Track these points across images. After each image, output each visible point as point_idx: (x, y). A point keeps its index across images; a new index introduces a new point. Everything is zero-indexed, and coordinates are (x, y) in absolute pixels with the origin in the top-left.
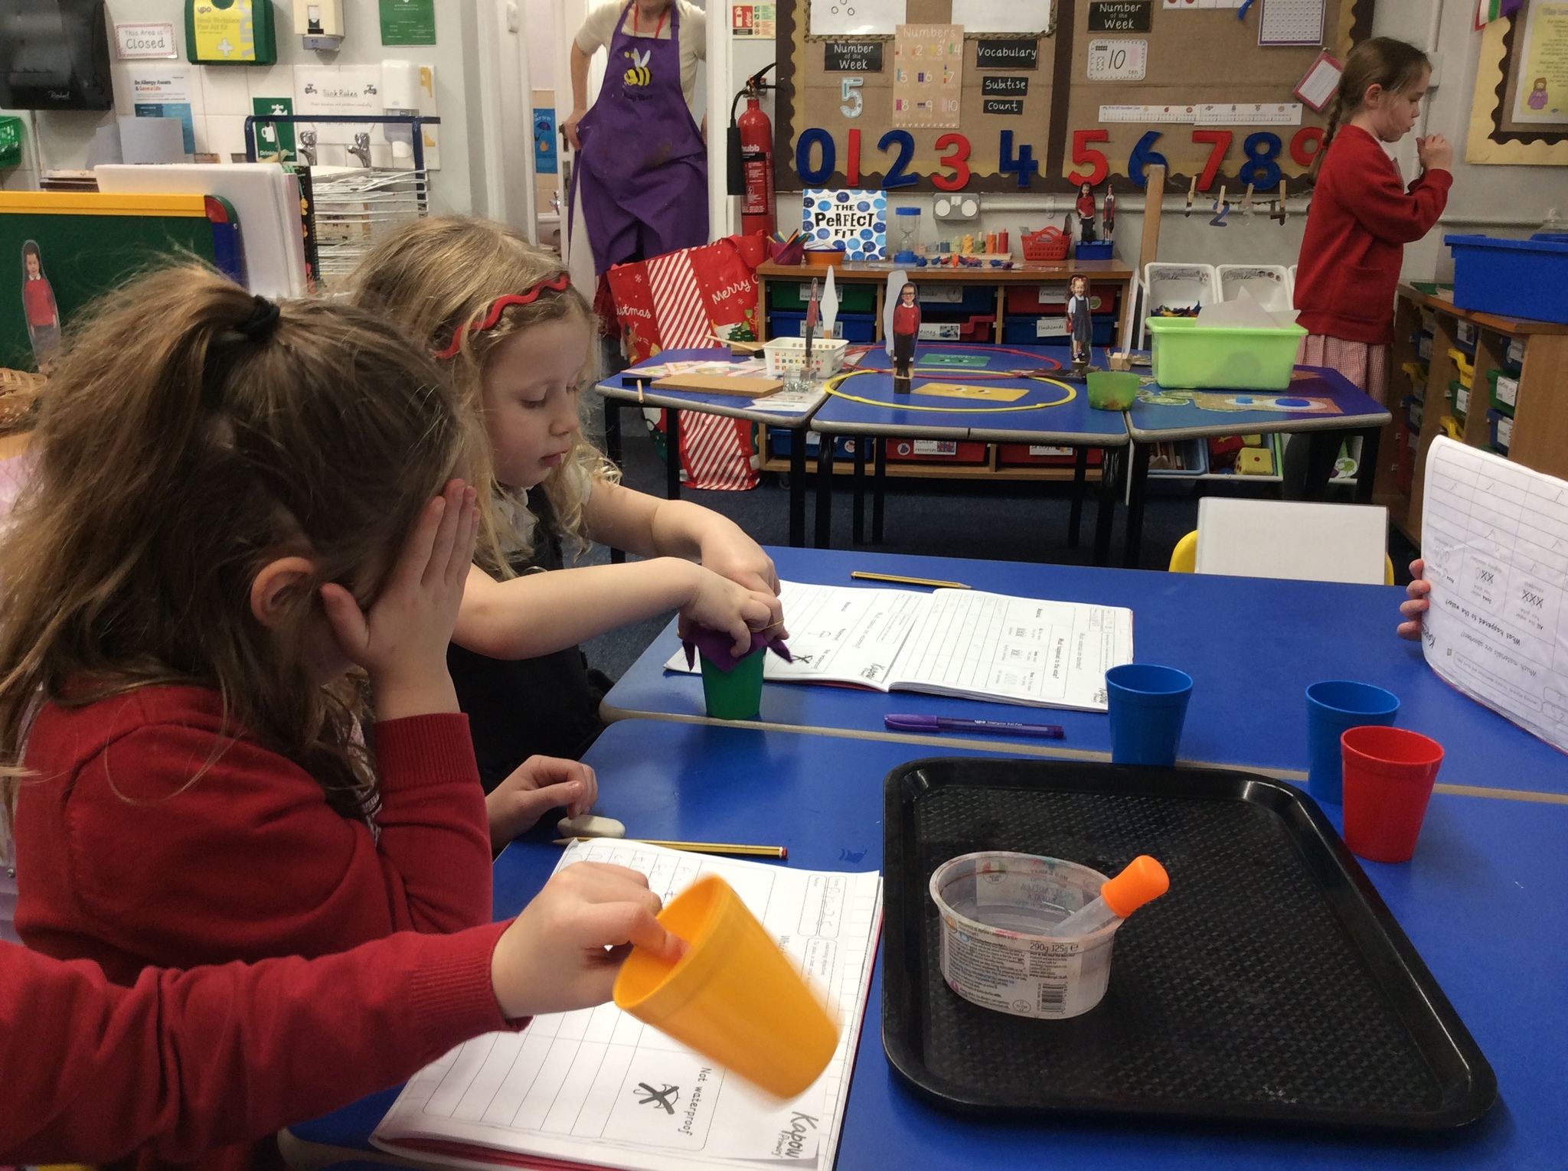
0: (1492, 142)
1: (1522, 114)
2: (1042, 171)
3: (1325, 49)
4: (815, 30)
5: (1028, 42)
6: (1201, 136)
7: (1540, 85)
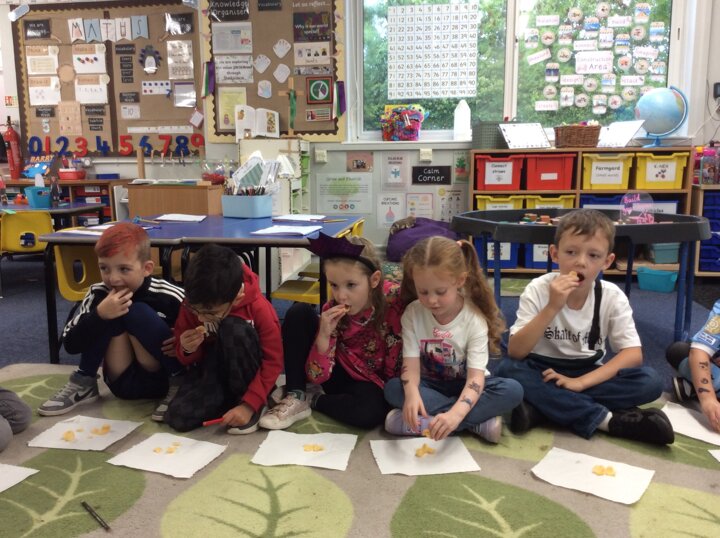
0: (215, 135)
1: (222, 126)
2: (112, 150)
3: (197, 108)
4: (32, 104)
5: (101, 106)
6: (162, 137)
7: (226, 117)
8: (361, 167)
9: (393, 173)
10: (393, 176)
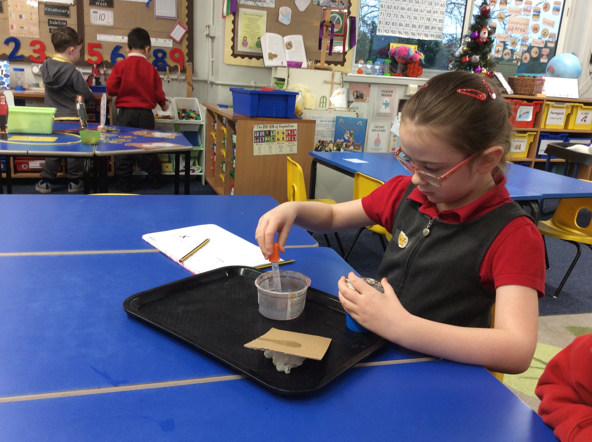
0: (232, 57)
1: (240, 48)
3: (178, 20)
5: (66, 7)
7: (245, 39)
8: (360, 97)
9: (384, 104)
10: (384, 106)
